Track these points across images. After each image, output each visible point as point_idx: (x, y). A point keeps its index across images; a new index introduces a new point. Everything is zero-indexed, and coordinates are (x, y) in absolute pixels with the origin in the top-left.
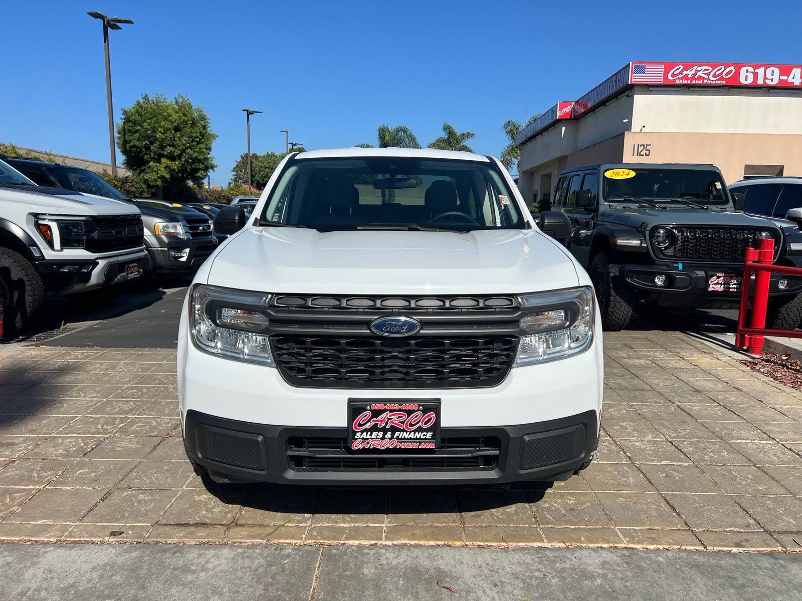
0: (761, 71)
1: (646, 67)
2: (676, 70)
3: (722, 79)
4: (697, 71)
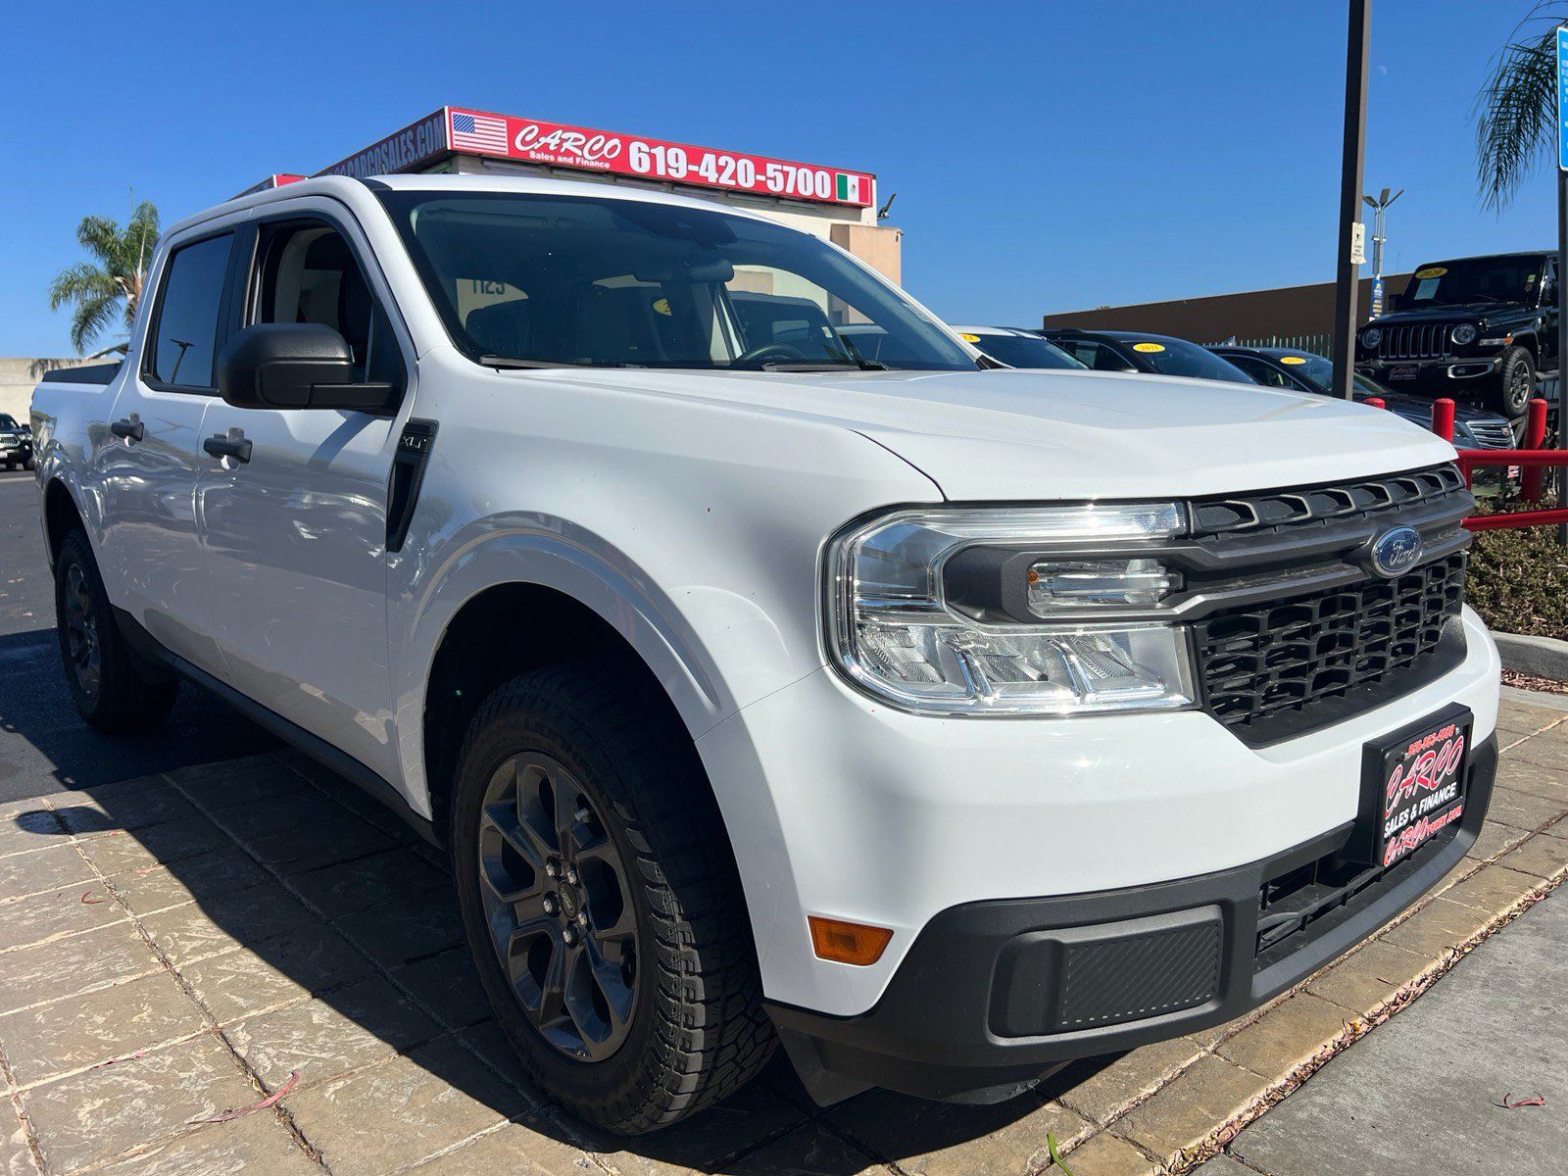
0: (659, 151)
1: (475, 121)
2: (530, 132)
3: (603, 159)
4: (563, 141)
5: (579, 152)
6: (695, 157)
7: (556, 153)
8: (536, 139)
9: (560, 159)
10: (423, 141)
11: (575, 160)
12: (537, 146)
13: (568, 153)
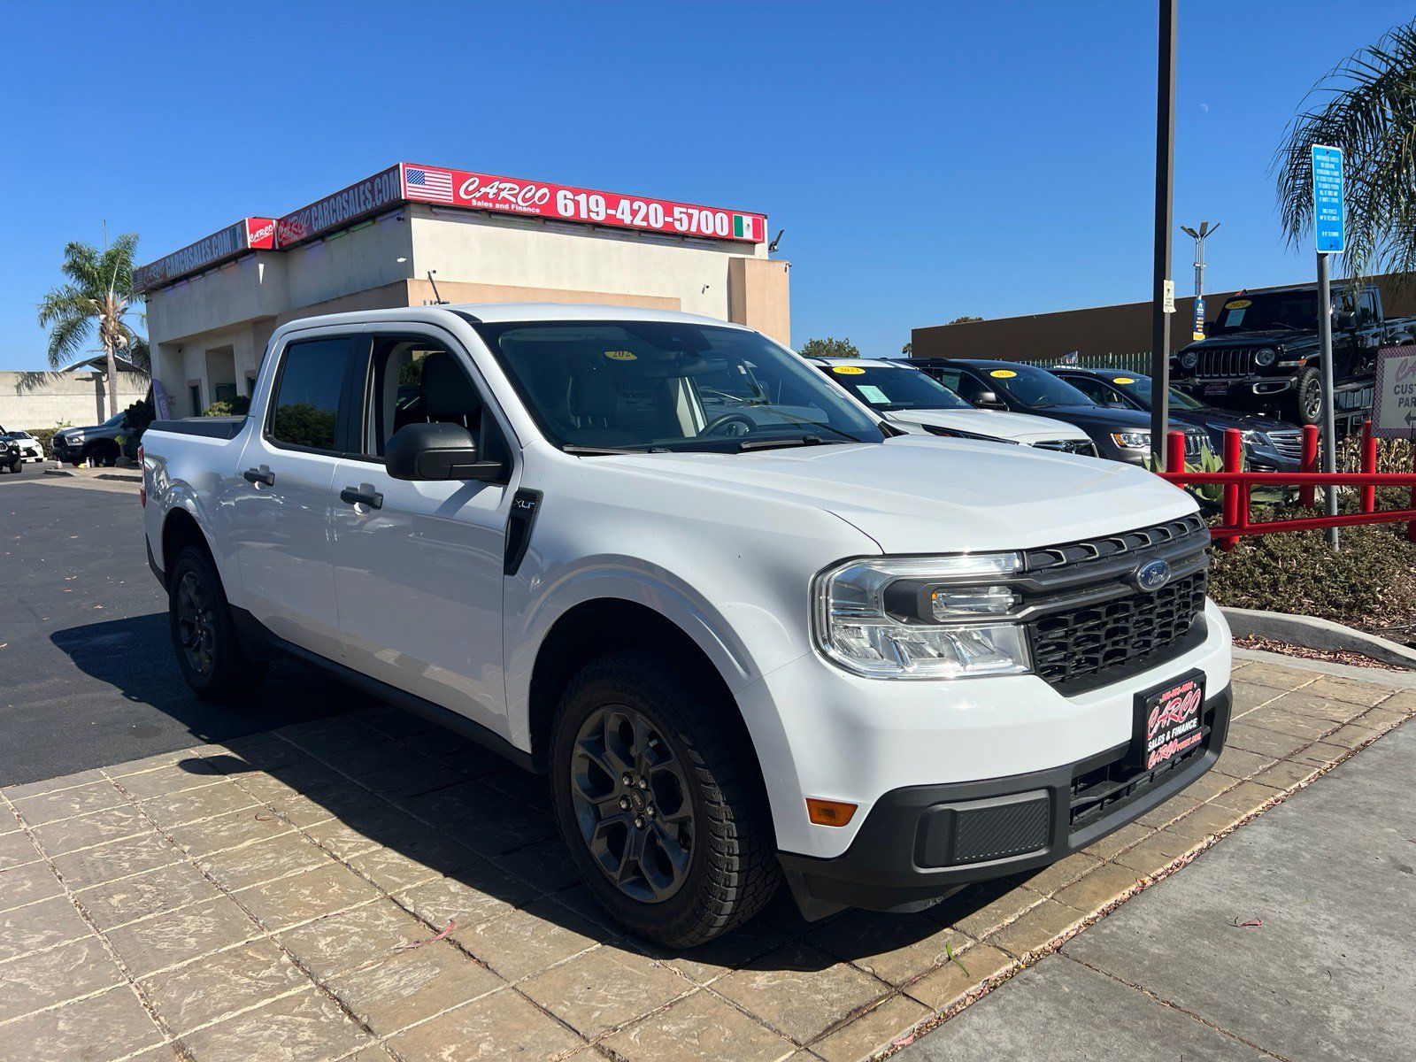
0: (582, 198)
1: (426, 174)
2: (471, 183)
3: (534, 205)
4: (500, 190)
5: (514, 200)
6: (612, 202)
7: (494, 201)
8: (477, 189)
9: (497, 206)
10: (380, 191)
11: (510, 206)
12: (478, 195)
13: (505, 201)
